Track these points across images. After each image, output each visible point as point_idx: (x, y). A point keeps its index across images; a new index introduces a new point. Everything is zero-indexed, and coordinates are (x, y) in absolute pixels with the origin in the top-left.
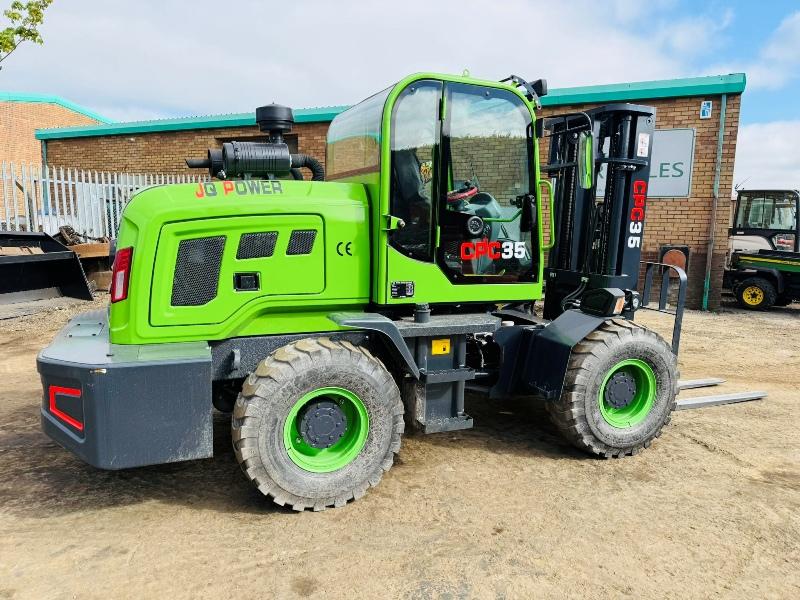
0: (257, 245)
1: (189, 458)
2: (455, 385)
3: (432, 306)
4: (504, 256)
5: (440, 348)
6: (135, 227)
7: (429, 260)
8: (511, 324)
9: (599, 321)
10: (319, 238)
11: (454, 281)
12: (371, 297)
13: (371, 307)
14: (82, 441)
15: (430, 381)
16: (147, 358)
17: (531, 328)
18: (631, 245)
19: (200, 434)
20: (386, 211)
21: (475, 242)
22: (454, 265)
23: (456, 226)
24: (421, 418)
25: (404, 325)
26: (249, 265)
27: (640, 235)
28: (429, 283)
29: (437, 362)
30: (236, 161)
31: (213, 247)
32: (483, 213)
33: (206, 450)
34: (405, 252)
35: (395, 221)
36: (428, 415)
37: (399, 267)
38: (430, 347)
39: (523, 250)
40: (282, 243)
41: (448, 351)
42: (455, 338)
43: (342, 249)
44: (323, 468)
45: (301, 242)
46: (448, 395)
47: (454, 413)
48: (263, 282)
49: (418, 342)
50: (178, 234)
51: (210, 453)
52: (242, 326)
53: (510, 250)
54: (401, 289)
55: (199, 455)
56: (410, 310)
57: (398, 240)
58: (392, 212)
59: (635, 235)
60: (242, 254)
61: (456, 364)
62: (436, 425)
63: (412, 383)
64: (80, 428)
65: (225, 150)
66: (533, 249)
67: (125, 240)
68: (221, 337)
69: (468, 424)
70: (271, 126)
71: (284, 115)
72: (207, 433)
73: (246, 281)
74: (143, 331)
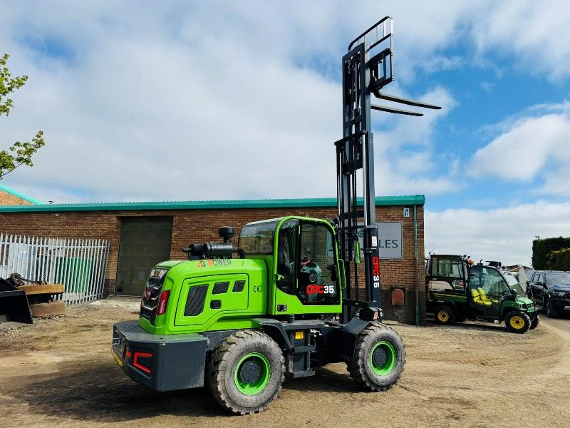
0: (221, 288)
1: (194, 386)
2: (306, 353)
3: (296, 315)
4: (325, 292)
5: (299, 336)
6: (172, 281)
7: (293, 294)
8: (327, 326)
9: (368, 323)
10: (246, 285)
11: (304, 304)
12: (267, 312)
13: (268, 315)
14: (149, 378)
15: (296, 351)
16: (177, 340)
17: (338, 327)
18: (375, 287)
19: (199, 375)
20: (276, 273)
21: (310, 286)
22: (303, 296)
23: (305, 279)
24: (291, 371)
25: (284, 324)
26: (217, 297)
27: (379, 281)
28: (293, 305)
29: (298, 342)
30: (211, 250)
31: (203, 289)
32: (314, 272)
33: (201, 383)
34: (283, 290)
35: (280, 276)
36: (294, 370)
37: (281, 297)
38: (295, 335)
39: (333, 289)
40: (231, 287)
41: (302, 337)
42: (306, 331)
43: (256, 289)
44: (250, 394)
45: (239, 286)
46: (302, 360)
47: (305, 369)
48: (222, 304)
49: (291, 332)
50: (190, 283)
51: (202, 385)
53: (327, 289)
54: (281, 308)
55: (198, 386)
56: (287, 318)
57: (280, 285)
58: (278, 273)
59: (376, 282)
60: (214, 292)
61: (306, 344)
62: (298, 374)
63: (287, 353)
64: (149, 372)
65: (205, 246)
66: (337, 289)
67: (167, 287)
68: (203, 331)
69: (313, 373)
70: (225, 235)
71: (231, 231)
72: (202, 374)
73: (215, 304)
74: (171, 328)
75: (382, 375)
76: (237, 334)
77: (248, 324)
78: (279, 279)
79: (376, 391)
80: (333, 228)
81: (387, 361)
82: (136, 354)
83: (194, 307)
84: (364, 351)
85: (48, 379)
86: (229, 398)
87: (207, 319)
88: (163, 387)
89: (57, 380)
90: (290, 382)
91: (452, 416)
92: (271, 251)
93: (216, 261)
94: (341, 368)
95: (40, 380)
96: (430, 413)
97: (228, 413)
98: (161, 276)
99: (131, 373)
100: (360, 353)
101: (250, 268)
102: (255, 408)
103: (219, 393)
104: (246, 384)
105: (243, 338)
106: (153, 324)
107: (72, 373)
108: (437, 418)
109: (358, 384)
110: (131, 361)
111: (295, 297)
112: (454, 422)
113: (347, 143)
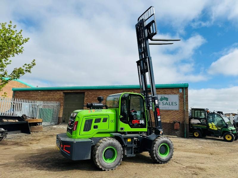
0: (98, 121)
1: (87, 159)
2: (132, 147)
3: (128, 132)
5: (129, 140)
6: (79, 117)
7: (127, 123)
8: (141, 136)
10: (108, 119)
11: (131, 128)
12: (116, 130)
13: (117, 132)
14: (69, 155)
15: (128, 146)
16: (80, 140)
17: (146, 137)
19: (88, 154)
20: (120, 115)
22: (131, 124)
23: (132, 118)
25: (123, 135)
26: (96, 124)
27: (160, 118)
28: (127, 128)
29: (129, 143)
30: (94, 106)
31: (91, 120)
32: (136, 115)
33: (89, 158)
34: (123, 122)
35: (121, 116)
36: (127, 154)
37: (122, 125)
39: (143, 122)
40: (102, 120)
41: (130, 141)
42: (132, 138)
43: (112, 121)
44: (109, 163)
45: (105, 120)
46: (131, 149)
47: (132, 153)
48: (99, 127)
49: (126, 139)
50: (86, 119)
51: (90, 158)
52: (93, 136)
53: (141, 122)
54: (122, 129)
55: (88, 159)
56: (124, 133)
57: (122, 120)
58: (121, 115)
59: (159, 118)
60: (95, 122)
61: (132, 144)
62: (129, 155)
63: (124, 147)
64: (69, 153)
65: (92, 104)
66: (145, 122)
67: (77, 120)
68: (90, 137)
69: (135, 155)
70: (100, 100)
71: (102, 98)
72: (90, 154)
73: (96, 127)
74: (78, 136)
75: (164, 157)
76: (103, 139)
77: (109, 135)
78: (121, 117)
79: (161, 163)
80: (143, 97)
81: (166, 151)
82: (64, 146)
83: (87, 128)
84: (156, 147)
85: (37, 155)
86: (101, 164)
87: (92, 133)
88: (75, 159)
89: (40, 155)
90: (125, 159)
91: (195, 174)
92: (118, 106)
93: (96, 110)
94: (146, 154)
95: (34, 155)
96: (185, 172)
97: (101, 170)
98: (75, 116)
99: (62, 153)
100: (154, 148)
101: (110, 113)
102: (111, 168)
103: (97, 162)
104: (108, 159)
105: (105, 140)
106: (71, 134)
107: (45, 153)
108: (188, 174)
109: (153, 161)
110: (63, 148)
111: (128, 125)
112: (195, 176)
113: (141, 62)
